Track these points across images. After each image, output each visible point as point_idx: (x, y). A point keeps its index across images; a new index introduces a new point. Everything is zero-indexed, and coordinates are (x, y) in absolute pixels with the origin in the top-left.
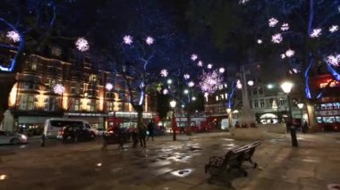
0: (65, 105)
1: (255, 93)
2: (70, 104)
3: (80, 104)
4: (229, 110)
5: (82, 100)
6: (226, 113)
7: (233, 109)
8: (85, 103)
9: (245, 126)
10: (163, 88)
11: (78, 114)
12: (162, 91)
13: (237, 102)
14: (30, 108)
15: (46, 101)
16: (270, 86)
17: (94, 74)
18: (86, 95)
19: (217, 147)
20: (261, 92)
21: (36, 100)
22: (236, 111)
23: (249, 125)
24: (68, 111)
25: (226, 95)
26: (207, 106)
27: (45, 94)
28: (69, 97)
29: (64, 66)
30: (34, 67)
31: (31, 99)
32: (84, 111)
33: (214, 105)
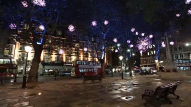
0: (64, 60)
1: (176, 49)
2: (67, 59)
3: (71, 59)
4: (157, 61)
5: (72, 57)
6: (155, 62)
7: (159, 60)
8: (74, 58)
9: (168, 71)
10: (115, 49)
11: (70, 64)
12: (114, 51)
13: (162, 56)
14: (49, 62)
15: (56, 58)
16: (187, 45)
17: (77, 43)
18: (74, 54)
19: (149, 84)
20: (180, 49)
21: (51, 58)
22: (162, 62)
23: (171, 70)
24: (66, 63)
25: (154, 51)
26: (142, 59)
28: (66, 55)
29: (63, 40)
30: (50, 41)
31: (49, 57)
33: (147, 58)
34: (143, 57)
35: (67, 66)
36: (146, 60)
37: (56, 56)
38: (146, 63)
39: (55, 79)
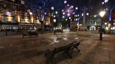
0: (19, 21)
1: (89, 18)
2: (21, 20)
3: (24, 20)
4: (78, 24)
5: (25, 19)
8: (26, 20)
9: (82, 31)
11: (24, 24)
12: (53, 16)
13: (81, 21)
14: (6, 22)
16: (95, 16)
17: (29, 9)
18: (26, 17)
20: (91, 18)
21: (8, 19)
22: (80, 25)
23: (84, 30)
24: (20, 23)
26: (71, 22)
27: (11, 16)
28: (20, 18)
29: (17, 6)
31: (6, 18)
32: (26, 23)
33: (74, 22)
34: (72, 22)
35: (21, 25)
36: (73, 24)
37: (11, 18)
38: (73, 25)
39: (6, 35)
